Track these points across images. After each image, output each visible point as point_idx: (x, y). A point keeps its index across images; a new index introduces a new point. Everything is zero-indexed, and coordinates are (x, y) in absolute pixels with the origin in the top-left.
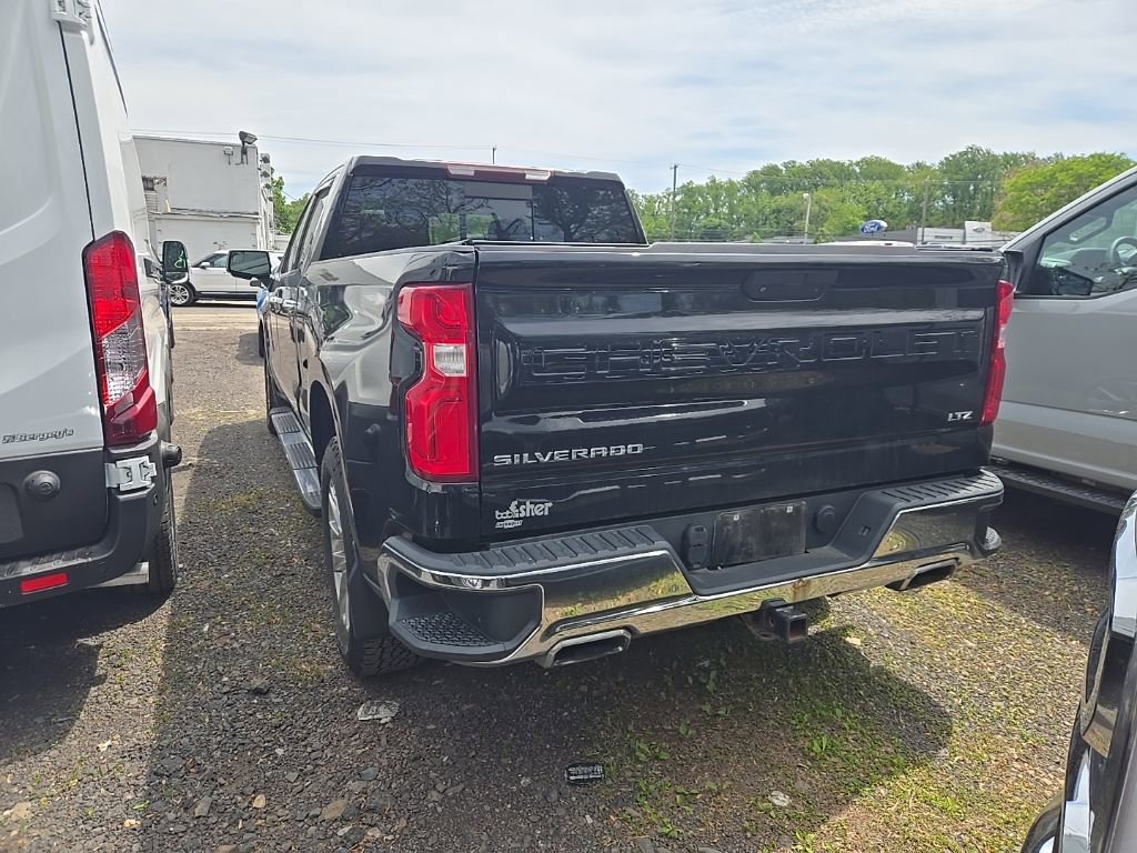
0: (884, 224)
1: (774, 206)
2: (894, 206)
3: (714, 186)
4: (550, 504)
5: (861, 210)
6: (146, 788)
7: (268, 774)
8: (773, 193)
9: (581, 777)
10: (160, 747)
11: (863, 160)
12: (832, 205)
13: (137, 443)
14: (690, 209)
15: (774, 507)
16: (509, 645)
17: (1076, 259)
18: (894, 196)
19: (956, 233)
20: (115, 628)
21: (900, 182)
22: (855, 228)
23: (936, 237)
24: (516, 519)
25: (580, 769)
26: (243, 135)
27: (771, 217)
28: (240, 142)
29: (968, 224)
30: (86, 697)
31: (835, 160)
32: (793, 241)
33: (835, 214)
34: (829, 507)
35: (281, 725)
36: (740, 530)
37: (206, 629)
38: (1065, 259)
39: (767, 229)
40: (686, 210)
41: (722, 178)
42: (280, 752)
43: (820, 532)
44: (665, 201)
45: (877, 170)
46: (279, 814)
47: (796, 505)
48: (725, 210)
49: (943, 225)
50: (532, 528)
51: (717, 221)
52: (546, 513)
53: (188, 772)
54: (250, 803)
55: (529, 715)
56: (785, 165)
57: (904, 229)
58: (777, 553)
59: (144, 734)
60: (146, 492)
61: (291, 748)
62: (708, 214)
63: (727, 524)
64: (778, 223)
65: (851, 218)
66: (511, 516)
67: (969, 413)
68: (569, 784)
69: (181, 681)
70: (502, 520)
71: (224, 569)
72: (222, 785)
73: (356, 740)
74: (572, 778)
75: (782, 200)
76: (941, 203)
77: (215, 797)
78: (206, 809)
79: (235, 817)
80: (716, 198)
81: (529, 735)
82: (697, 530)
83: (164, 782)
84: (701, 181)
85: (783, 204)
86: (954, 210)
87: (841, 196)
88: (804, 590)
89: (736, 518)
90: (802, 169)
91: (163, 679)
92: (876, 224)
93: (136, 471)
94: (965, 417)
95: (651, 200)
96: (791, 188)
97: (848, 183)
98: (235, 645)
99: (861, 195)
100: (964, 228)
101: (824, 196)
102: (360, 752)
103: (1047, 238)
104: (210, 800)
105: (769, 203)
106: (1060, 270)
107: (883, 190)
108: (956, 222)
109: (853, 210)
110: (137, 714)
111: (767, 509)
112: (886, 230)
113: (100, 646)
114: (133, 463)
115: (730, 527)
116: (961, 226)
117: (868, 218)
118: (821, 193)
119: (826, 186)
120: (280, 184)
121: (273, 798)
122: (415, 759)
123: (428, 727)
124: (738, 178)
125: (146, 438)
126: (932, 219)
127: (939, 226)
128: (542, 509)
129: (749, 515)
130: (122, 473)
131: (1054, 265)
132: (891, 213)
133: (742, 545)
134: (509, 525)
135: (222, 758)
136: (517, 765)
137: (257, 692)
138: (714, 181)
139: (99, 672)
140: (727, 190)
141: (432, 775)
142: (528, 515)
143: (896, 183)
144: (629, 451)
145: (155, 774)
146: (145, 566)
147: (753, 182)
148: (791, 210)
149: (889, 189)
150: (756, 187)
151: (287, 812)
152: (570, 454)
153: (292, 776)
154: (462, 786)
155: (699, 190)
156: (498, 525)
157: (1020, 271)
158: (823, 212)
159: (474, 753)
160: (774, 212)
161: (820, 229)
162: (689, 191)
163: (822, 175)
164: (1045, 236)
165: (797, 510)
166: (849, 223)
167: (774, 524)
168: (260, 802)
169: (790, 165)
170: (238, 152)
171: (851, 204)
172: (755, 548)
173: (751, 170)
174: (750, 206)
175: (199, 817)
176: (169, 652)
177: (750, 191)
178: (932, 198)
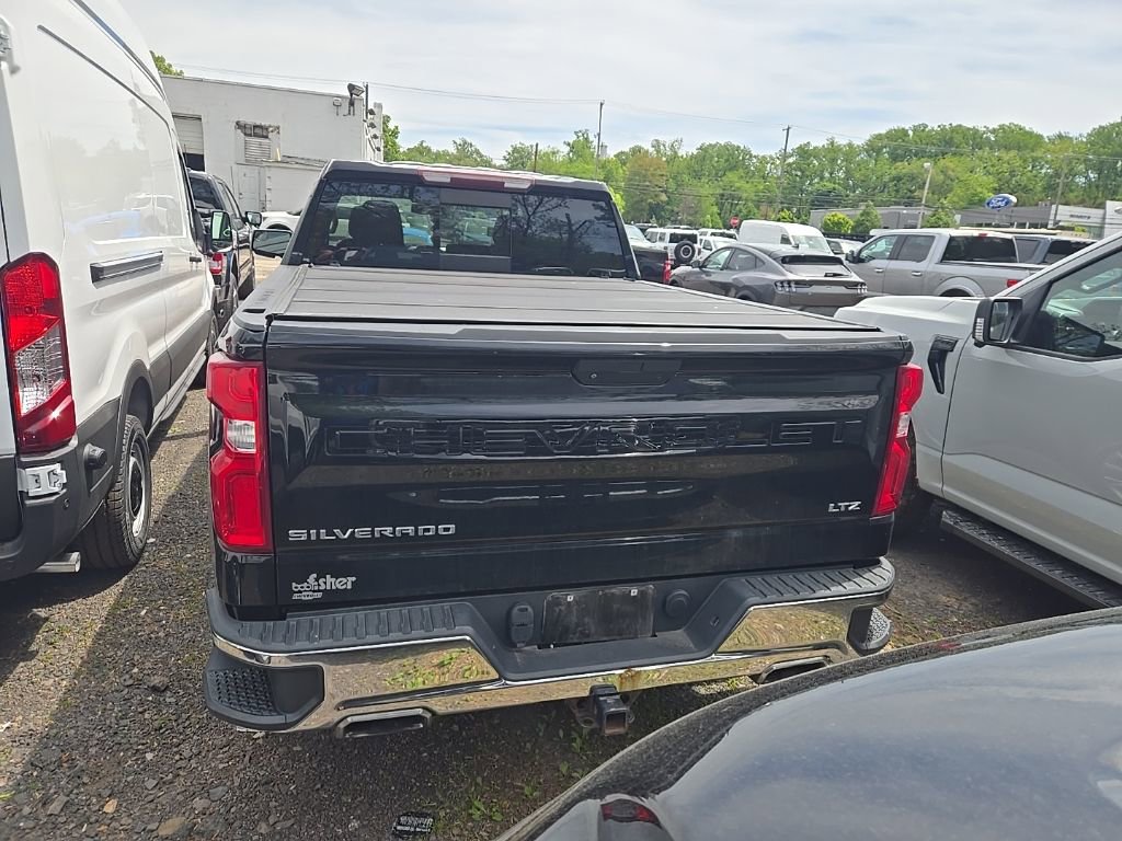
0: (1013, 199)
1: (894, 172)
2: (1029, 179)
3: (833, 148)
4: (354, 579)
5: (991, 181)
6: (19, 777)
7: (129, 779)
8: (895, 158)
9: (407, 828)
10: (47, 736)
11: (1002, 127)
12: (959, 175)
13: (49, 452)
14: (803, 172)
15: (617, 590)
16: (291, 718)
17: (1088, 310)
18: (1030, 168)
19: (1096, 213)
20: (68, 602)
21: (1038, 154)
22: (981, 202)
23: (1072, 216)
24: (314, 591)
25: (411, 820)
26: (351, 88)
27: (891, 185)
28: (348, 94)
29: (1109, 203)
30: (11, 672)
31: (971, 126)
32: (910, 212)
33: (961, 184)
34: (683, 592)
35: (161, 728)
36: (575, 612)
37: (143, 613)
38: (1075, 307)
39: (885, 197)
40: (799, 173)
41: (842, 141)
42: (149, 756)
43: (669, 616)
44: (778, 162)
45: (1016, 140)
46: (122, 822)
47: (643, 588)
48: (841, 174)
49: (1082, 203)
50: (332, 601)
51: (830, 186)
52: (349, 587)
53: (60, 766)
54: (103, 806)
55: (391, 750)
56: (915, 129)
57: (1037, 205)
58: (621, 634)
59: (40, 721)
60: (54, 498)
61: (161, 754)
62: (822, 178)
63: (559, 604)
64: (897, 191)
65: (979, 190)
66: (309, 588)
67: (857, 503)
68: (393, 833)
69: (98, 667)
70: (300, 592)
71: (190, 548)
72: (84, 784)
73: (224, 753)
74: (399, 828)
75: (903, 167)
76: (1083, 180)
77: (72, 796)
78: (59, 809)
79: (82, 819)
80: (834, 160)
81: (381, 772)
82: (521, 610)
83: (35, 774)
84: (819, 142)
85: (904, 171)
86: (1097, 187)
87: (970, 166)
88: (634, 681)
89: (570, 599)
90: (930, 135)
91: (84, 662)
92: (1005, 198)
93: (44, 478)
94: (850, 508)
95: (763, 160)
96: (916, 156)
97: (980, 153)
98: (161, 634)
99: (993, 166)
100: (1104, 208)
101: (951, 165)
102: (221, 766)
103: (1056, 284)
104: (66, 799)
105: (892, 170)
106: (1067, 321)
107: (1018, 163)
108: (1099, 201)
109: (982, 182)
110: (44, 696)
111: (607, 591)
112: (1016, 205)
113: (46, 619)
114: (42, 471)
115: (563, 608)
116: (1102, 206)
117: (997, 191)
118: (948, 162)
119: (954, 154)
120: (395, 133)
121: (124, 804)
122: (266, 783)
123: (295, 749)
124: (860, 140)
125: (65, 444)
126: (1071, 195)
127: (1075, 204)
128: (346, 583)
129: (585, 596)
130: (31, 480)
131: (1062, 313)
132: (1025, 186)
133: (577, 625)
134: (306, 597)
135: (96, 756)
136: (353, 805)
137: (155, 689)
138: (832, 143)
139: (33, 647)
140: (846, 154)
141: (273, 804)
142: (328, 588)
143: (1034, 154)
144: (441, 532)
145: (32, 764)
146: (75, 556)
147: (874, 147)
148: (912, 178)
149: (1025, 161)
150: (879, 151)
151: (130, 821)
152: (373, 531)
153: (151, 783)
154: (292, 821)
155: (816, 153)
156: (295, 597)
157: (1016, 320)
158: (949, 182)
159: (319, 786)
160: (894, 179)
161: (942, 200)
162: (803, 152)
163: (952, 142)
164: (1051, 283)
165: (641, 593)
166: (975, 195)
167: (615, 606)
168: (110, 808)
169: (920, 130)
170: (346, 104)
171: (980, 174)
172: (593, 630)
173: (876, 133)
174: (869, 172)
175: (51, 815)
176: (100, 635)
177: (870, 156)
178: (1073, 173)
